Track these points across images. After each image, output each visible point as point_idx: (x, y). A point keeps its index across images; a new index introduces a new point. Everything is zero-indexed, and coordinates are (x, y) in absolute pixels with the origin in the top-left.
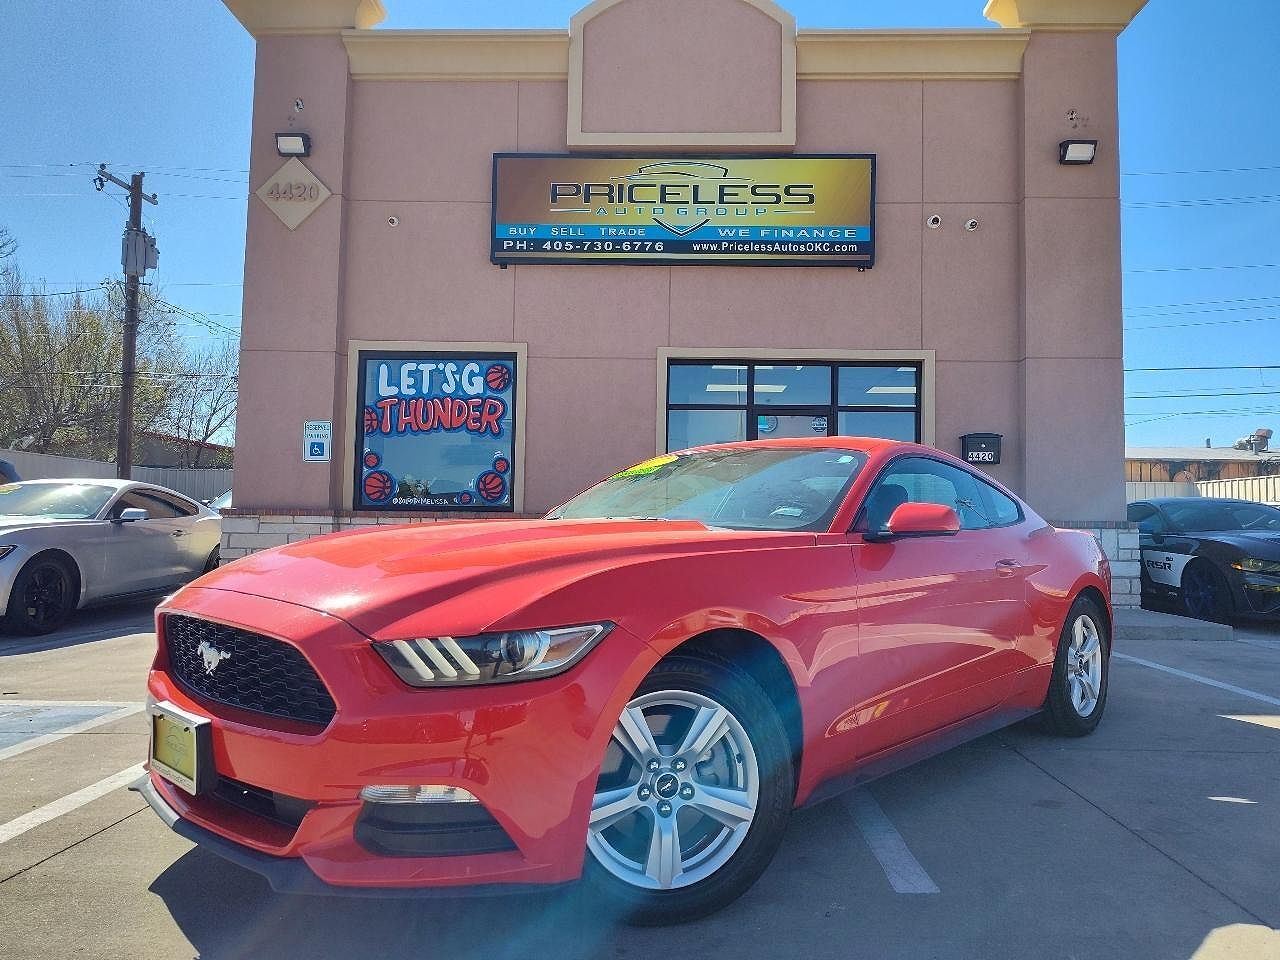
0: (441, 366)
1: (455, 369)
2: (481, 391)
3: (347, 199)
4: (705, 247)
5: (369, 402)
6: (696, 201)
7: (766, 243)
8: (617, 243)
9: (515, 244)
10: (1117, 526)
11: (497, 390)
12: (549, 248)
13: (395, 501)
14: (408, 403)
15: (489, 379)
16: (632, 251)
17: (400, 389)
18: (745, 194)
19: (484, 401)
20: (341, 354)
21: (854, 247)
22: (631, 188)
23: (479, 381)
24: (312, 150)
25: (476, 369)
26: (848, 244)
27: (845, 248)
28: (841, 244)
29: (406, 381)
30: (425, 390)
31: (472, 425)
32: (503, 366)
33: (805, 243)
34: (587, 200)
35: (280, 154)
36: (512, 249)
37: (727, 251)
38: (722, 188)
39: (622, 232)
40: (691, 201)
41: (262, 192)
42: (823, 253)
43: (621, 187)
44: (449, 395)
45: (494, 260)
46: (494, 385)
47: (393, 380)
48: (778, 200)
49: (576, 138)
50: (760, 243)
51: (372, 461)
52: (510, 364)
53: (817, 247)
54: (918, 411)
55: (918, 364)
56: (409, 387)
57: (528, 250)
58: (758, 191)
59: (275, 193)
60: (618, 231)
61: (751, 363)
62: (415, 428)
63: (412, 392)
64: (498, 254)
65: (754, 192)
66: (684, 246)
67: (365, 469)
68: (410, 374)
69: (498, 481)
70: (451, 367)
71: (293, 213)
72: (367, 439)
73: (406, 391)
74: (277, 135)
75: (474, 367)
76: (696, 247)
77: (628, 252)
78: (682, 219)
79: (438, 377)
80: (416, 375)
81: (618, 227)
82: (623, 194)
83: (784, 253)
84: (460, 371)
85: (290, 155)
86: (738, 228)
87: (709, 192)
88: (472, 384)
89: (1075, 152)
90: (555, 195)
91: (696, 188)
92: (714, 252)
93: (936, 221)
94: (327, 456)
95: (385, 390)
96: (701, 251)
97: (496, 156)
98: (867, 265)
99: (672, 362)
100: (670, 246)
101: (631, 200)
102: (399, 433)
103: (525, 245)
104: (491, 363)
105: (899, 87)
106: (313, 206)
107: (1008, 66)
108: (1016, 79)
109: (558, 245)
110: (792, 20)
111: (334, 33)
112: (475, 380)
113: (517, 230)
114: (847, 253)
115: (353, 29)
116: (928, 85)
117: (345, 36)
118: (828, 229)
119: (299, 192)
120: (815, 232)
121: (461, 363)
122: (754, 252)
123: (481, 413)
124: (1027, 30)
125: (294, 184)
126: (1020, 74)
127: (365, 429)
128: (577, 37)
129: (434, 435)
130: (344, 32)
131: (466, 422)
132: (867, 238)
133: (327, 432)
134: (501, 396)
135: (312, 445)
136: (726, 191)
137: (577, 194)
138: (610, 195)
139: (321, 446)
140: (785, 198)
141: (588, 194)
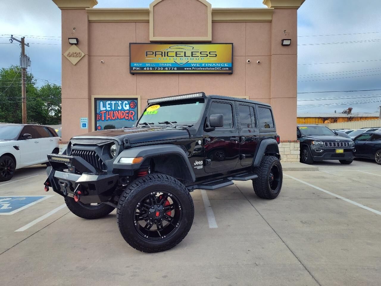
0: (117, 102)
2: (128, 109)
3: (89, 56)
4: (188, 69)
5: (97, 112)
6: (185, 56)
7: (204, 67)
8: (164, 68)
9: (136, 68)
10: (294, 142)
11: (133, 108)
12: (146, 69)
14: (108, 112)
15: (131, 105)
17: (106, 108)
18: (198, 54)
19: (129, 112)
20: (90, 99)
21: (227, 69)
22: (167, 53)
23: (128, 106)
24: (79, 42)
25: (127, 102)
26: (226, 67)
27: (225, 69)
28: (224, 67)
29: (108, 106)
30: (113, 108)
31: (126, 118)
32: (134, 102)
33: (214, 67)
34: (155, 56)
35: (70, 43)
36: (135, 70)
37: (194, 70)
38: (192, 52)
39: (165, 65)
43: (165, 52)
44: (120, 110)
45: (131, 73)
46: (132, 107)
47: (104, 106)
49: (152, 39)
50: (202, 67)
51: (100, 128)
52: (136, 101)
53: (218, 68)
56: (109, 108)
57: (140, 70)
58: (202, 53)
59: (69, 55)
62: (111, 119)
63: (110, 109)
65: (201, 54)
66: (183, 68)
68: (109, 104)
70: (120, 102)
71: (74, 60)
72: (98, 122)
73: (108, 109)
74: (69, 38)
75: (126, 102)
76: (185, 69)
77: (167, 70)
78: (181, 61)
79: (116, 105)
81: (164, 64)
83: (209, 70)
84: (122, 103)
85: (73, 44)
86: (196, 63)
87: (189, 54)
88: (126, 107)
89: (286, 42)
90: (147, 55)
91: (185, 52)
92: (190, 70)
93: (249, 61)
94: (87, 127)
95: (102, 109)
96: (187, 70)
97: (130, 44)
98: (231, 73)
101: (167, 56)
102: (107, 120)
103: (139, 69)
104: (131, 101)
105: (240, 24)
106: (80, 58)
107: (268, 18)
108: (270, 22)
109: (148, 69)
110: (210, 5)
111: (83, 9)
112: (127, 105)
113: (137, 64)
114: (226, 70)
115: (89, 7)
116: (247, 23)
117: (87, 10)
118: (221, 64)
119: (76, 54)
120: (217, 64)
121: (123, 101)
122: (201, 70)
123: (129, 114)
124: (273, 8)
125: (74, 52)
126: (272, 20)
127: (97, 120)
128: (151, 10)
129: (116, 121)
130: (87, 9)
131: (125, 117)
132: (231, 66)
133: (87, 120)
134: (134, 110)
135: (83, 124)
136: (193, 53)
137: (153, 54)
138: (162, 54)
139: (85, 124)
140: (209, 55)
141: (156, 54)
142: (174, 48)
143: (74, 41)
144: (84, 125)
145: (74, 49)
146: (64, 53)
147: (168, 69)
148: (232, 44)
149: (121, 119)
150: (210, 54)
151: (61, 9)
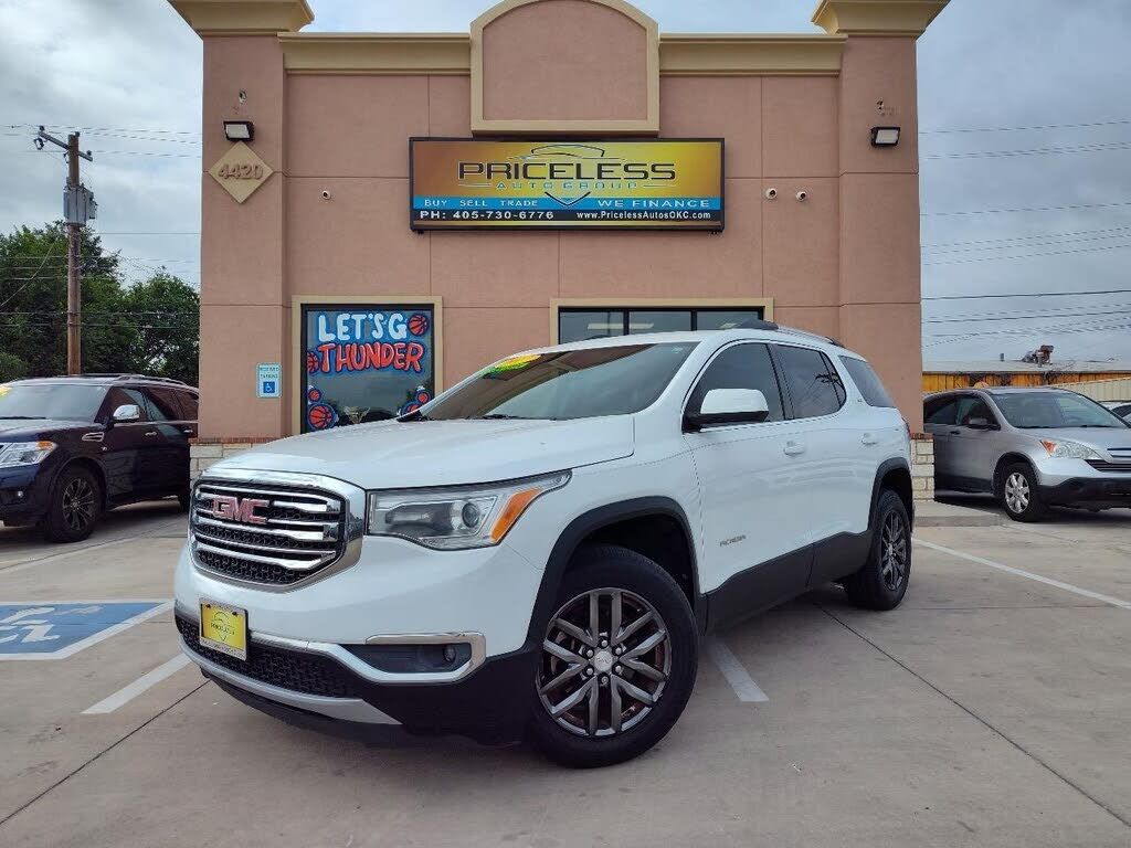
0: (371, 316)
1: (382, 318)
2: (405, 336)
3: (286, 176)
4: (587, 216)
5: (310, 346)
6: (579, 177)
7: (637, 211)
8: (515, 213)
9: (430, 214)
10: (916, 437)
11: (417, 335)
12: (458, 217)
14: (344, 348)
15: (412, 325)
16: (527, 219)
17: (336, 334)
18: (619, 171)
19: (406, 347)
20: (287, 307)
21: (707, 215)
22: (526, 166)
23: (403, 328)
24: (255, 135)
25: (400, 318)
26: (703, 211)
27: (700, 216)
28: (698, 212)
29: (342, 329)
30: (358, 336)
31: (398, 365)
32: (423, 316)
33: (668, 212)
34: (489, 177)
35: (227, 137)
36: (428, 218)
37: (605, 218)
38: (600, 166)
39: (519, 203)
40: (575, 176)
42: (683, 220)
43: (517, 165)
44: (377, 340)
45: (413, 228)
46: (415, 331)
47: (331, 328)
48: (646, 176)
49: (479, 124)
50: (632, 212)
51: (315, 396)
52: (428, 313)
53: (679, 215)
55: (760, 310)
56: (344, 333)
57: (441, 219)
58: (630, 168)
59: (226, 173)
60: (515, 203)
61: (626, 311)
62: (350, 368)
63: (347, 338)
64: (416, 223)
65: (626, 170)
66: (571, 215)
67: (309, 403)
68: (345, 323)
70: (379, 317)
71: (241, 189)
72: (309, 377)
73: (342, 337)
74: (226, 123)
75: (399, 316)
76: (580, 215)
77: (524, 220)
78: (568, 191)
79: (368, 325)
80: (350, 323)
81: (515, 200)
82: (518, 172)
83: (652, 220)
84: (387, 318)
85: (235, 140)
86: (614, 200)
87: (590, 170)
88: (397, 330)
89: (883, 137)
90: (462, 172)
91: (579, 166)
92: (594, 219)
93: (773, 193)
94: (277, 393)
95: (324, 337)
96: (584, 219)
97: (412, 140)
98: (717, 230)
99: (562, 310)
100: (559, 215)
101: (525, 176)
102: (337, 372)
103: (438, 214)
104: (411, 313)
105: (743, 82)
106: (257, 184)
107: (829, 64)
108: (836, 75)
109: (466, 214)
110: (655, 25)
111: (272, 34)
112: (399, 327)
113: (431, 202)
114: (702, 219)
115: (287, 30)
116: (765, 80)
117: (281, 38)
118: (687, 200)
119: (248, 170)
120: (677, 202)
121: (387, 313)
122: (627, 219)
123: (405, 354)
124: (845, 36)
125: (241, 165)
126: (839, 71)
127: (309, 369)
128: (477, 40)
129: (365, 373)
130: (280, 34)
131: (392, 363)
132: (718, 208)
133: (277, 373)
134: (422, 340)
135: (265, 383)
136: (604, 168)
137: (481, 171)
138: (508, 172)
139: (272, 384)
140: (651, 175)
141: (489, 172)
142: (547, 153)
143: (242, 132)
144: (270, 387)
145: (241, 155)
146: (211, 166)
147: (528, 215)
148: (722, 140)
149: (381, 367)
150: (653, 170)
151: (202, 37)
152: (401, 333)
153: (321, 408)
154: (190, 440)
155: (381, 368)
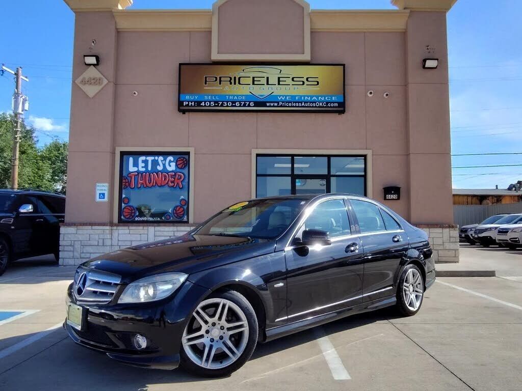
0: (156, 158)
1: (163, 159)
2: (174, 169)
3: (116, 84)
4: (272, 104)
5: (125, 174)
6: (268, 84)
7: (299, 103)
8: (234, 102)
9: (189, 103)
10: (449, 227)
11: (181, 168)
12: (204, 105)
13: (137, 219)
14: (142, 174)
15: (178, 163)
16: (240, 106)
17: (138, 167)
18: (289, 81)
19: (175, 175)
20: (113, 153)
21: (336, 105)
22: (239, 78)
23: (173, 164)
24: (100, 62)
26: (334, 103)
27: (332, 105)
28: (331, 103)
29: (141, 165)
30: (150, 169)
31: (171, 184)
32: (184, 158)
33: (315, 103)
34: (220, 84)
35: (86, 64)
36: (186, 106)
37: (281, 106)
38: (279, 78)
39: (236, 98)
40: (265, 83)
41: (78, 81)
42: (323, 107)
43: (235, 78)
44: (160, 171)
45: (180, 110)
46: (180, 166)
47: (136, 164)
48: (303, 84)
49: (215, 57)
50: (296, 103)
51: (126, 201)
52: (186, 157)
53: (321, 104)
54: (365, 176)
55: (365, 156)
56: (142, 167)
57: (194, 106)
58: (294, 79)
59: (84, 82)
60: (234, 98)
61: (293, 156)
62: (145, 186)
63: (144, 169)
64: (181, 108)
66: (263, 104)
67: (123, 205)
68: (143, 161)
69: (182, 209)
70: (161, 158)
71: (91, 90)
72: (124, 191)
73: (141, 169)
74: (85, 56)
75: (171, 158)
76: (268, 104)
77: (238, 107)
78: (262, 92)
79: (155, 163)
80: (146, 162)
81: (234, 96)
82: (236, 81)
83: (307, 107)
84: (165, 160)
85: (90, 65)
86: (286, 96)
87: (273, 80)
88: (170, 166)
89: (429, 64)
90: (206, 81)
91: (268, 78)
92: (276, 107)
93: (371, 93)
94: (106, 199)
95: (132, 169)
96: (270, 106)
97: (180, 64)
98: (343, 112)
99: (258, 155)
101: (239, 83)
102: (139, 188)
103: (193, 104)
104: (178, 156)
105: (354, 35)
106: (100, 87)
107: (400, 26)
108: (404, 32)
109: (208, 104)
110: (308, 5)
111: (109, 10)
112: (171, 164)
113: (190, 97)
114: (334, 107)
116: (367, 34)
117: (114, 12)
118: (325, 96)
119: (95, 80)
120: (320, 98)
121: (166, 156)
122: (293, 107)
123: (174, 178)
124: (408, 11)
125: (92, 78)
126: (406, 29)
127: (123, 186)
128: (216, 13)
129: (153, 189)
131: (167, 183)
132: (342, 101)
133: (106, 188)
134: (183, 171)
135: (100, 194)
136: (281, 79)
137: (216, 80)
138: (230, 81)
139: (104, 194)
140: (306, 83)
141: (220, 81)
142: (251, 71)
145: (92, 72)
146: (77, 78)
147: (241, 104)
148: (344, 65)
151: (75, 12)
152: (172, 167)
153: (129, 208)
154: (60, 224)
155: (161, 186)
